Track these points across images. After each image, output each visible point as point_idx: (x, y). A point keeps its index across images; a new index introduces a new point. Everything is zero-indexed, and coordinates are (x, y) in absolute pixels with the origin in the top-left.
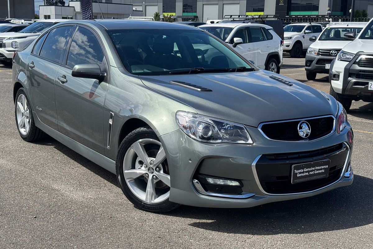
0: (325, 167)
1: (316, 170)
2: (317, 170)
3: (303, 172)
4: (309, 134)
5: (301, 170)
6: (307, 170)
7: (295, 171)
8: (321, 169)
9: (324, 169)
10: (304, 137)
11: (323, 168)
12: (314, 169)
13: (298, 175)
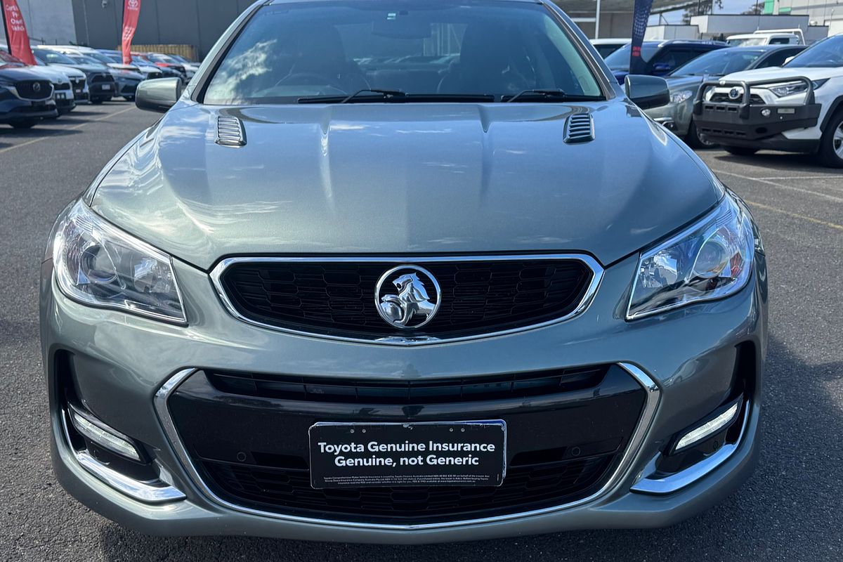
0: (480, 447)
1: (433, 452)
2: (439, 454)
3: (367, 455)
4: (429, 318)
5: (353, 445)
6: (383, 448)
7: (322, 444)
8: (462, 454)
9: (474, 453)
10: (399, 324)
11: (470, 452)
12: (421, 447)
13: (340, 462)
